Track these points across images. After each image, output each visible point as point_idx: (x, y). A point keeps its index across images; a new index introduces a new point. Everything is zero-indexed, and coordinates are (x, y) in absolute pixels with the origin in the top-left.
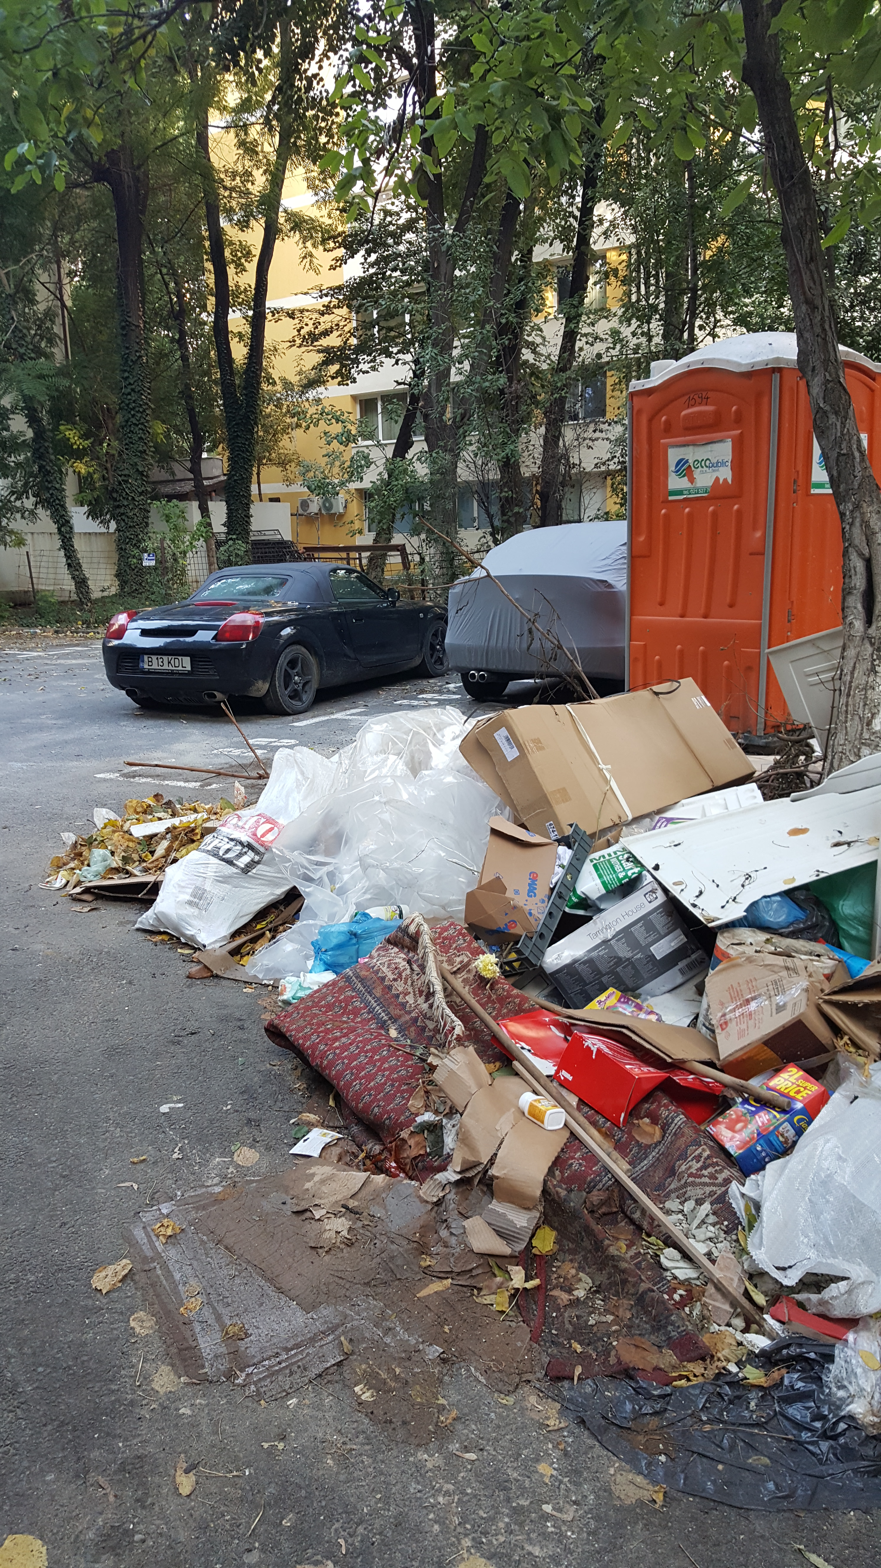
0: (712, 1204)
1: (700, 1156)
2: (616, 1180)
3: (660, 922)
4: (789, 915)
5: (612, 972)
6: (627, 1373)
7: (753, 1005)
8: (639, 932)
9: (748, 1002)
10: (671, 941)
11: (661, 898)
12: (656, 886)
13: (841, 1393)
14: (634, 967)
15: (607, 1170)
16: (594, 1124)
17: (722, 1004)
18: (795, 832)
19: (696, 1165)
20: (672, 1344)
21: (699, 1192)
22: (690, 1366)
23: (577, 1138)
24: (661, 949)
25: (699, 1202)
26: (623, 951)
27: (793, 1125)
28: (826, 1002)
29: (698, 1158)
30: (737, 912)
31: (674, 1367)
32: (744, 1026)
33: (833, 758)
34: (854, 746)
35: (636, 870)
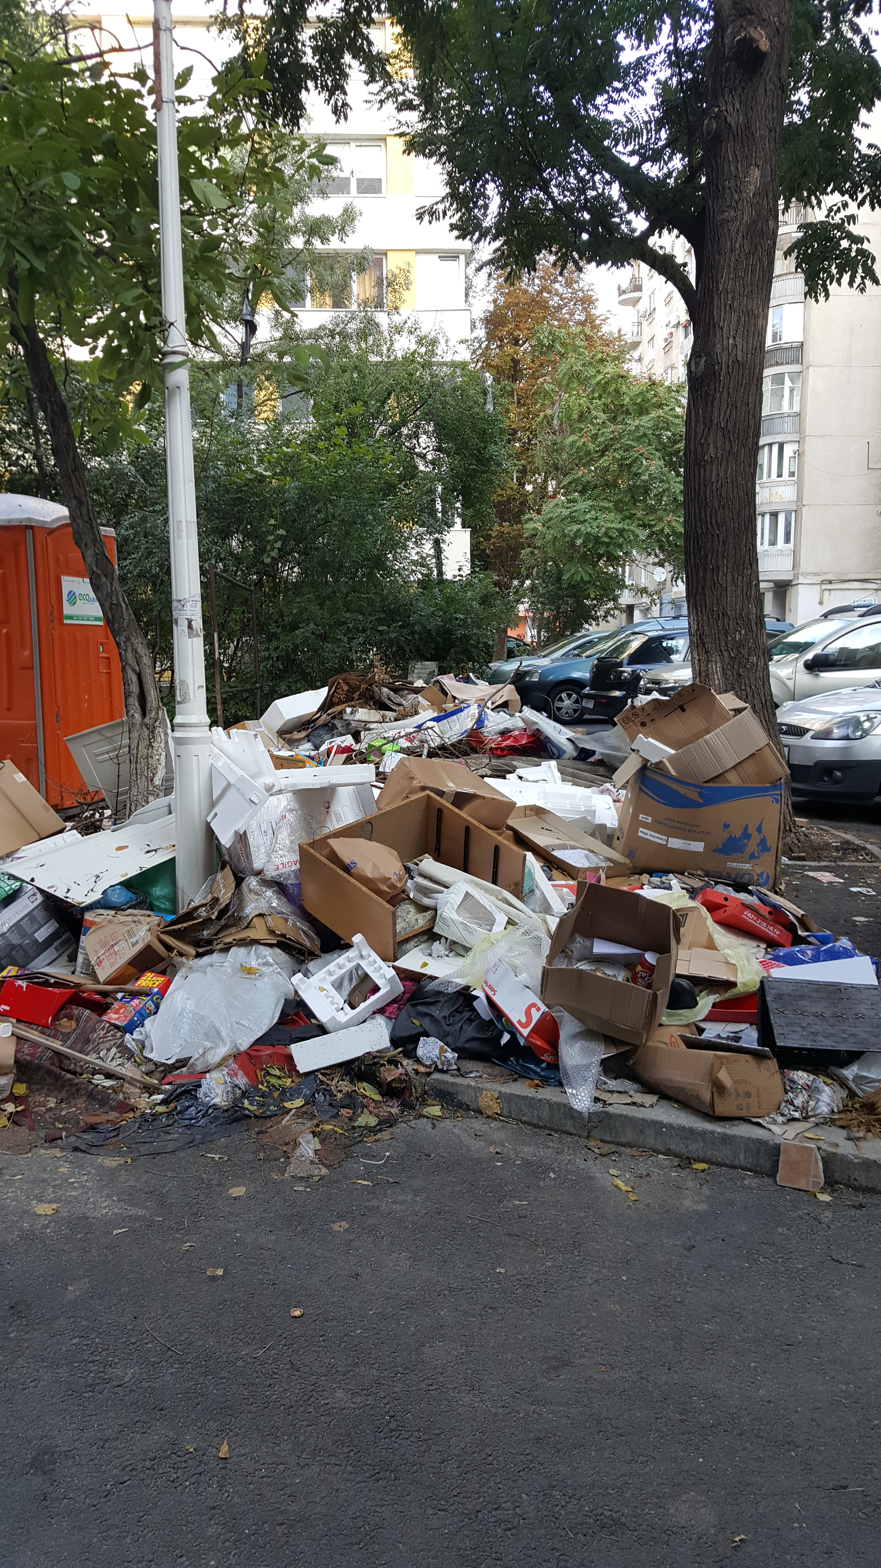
0: (117, 1048)
1: (104, 1027)
2: (55, 1052)
3: (40, 915)
4: (126, 896)
5: (9, 956)
6: (92, 1128)
7: (116, 948)
8: (25, 924)
9: (113, 946)
10: (49, 928)
11: (40, 898)
12: (36, 891)
13: (207, 1099)
14: (24, 950)
15: (48, 1048)
16: (32, 1029)
17: (96, 951)
18: (120, 848)
19: (102, 1033)
20: (112, 1108)
21: (107, 1045)
22: (126, 1115)
23: (21, 1039)
24: (42, 935)
25: (109, 1050)
26: (15, 940)
27: (153, 1002)
28: (162, 933)
29: (103, 1029)
30: (97, 896)
31: (117, 1118)
32: (113, 960)
33: (131, 805)
34: (144, 796)
35: (18, 884)
